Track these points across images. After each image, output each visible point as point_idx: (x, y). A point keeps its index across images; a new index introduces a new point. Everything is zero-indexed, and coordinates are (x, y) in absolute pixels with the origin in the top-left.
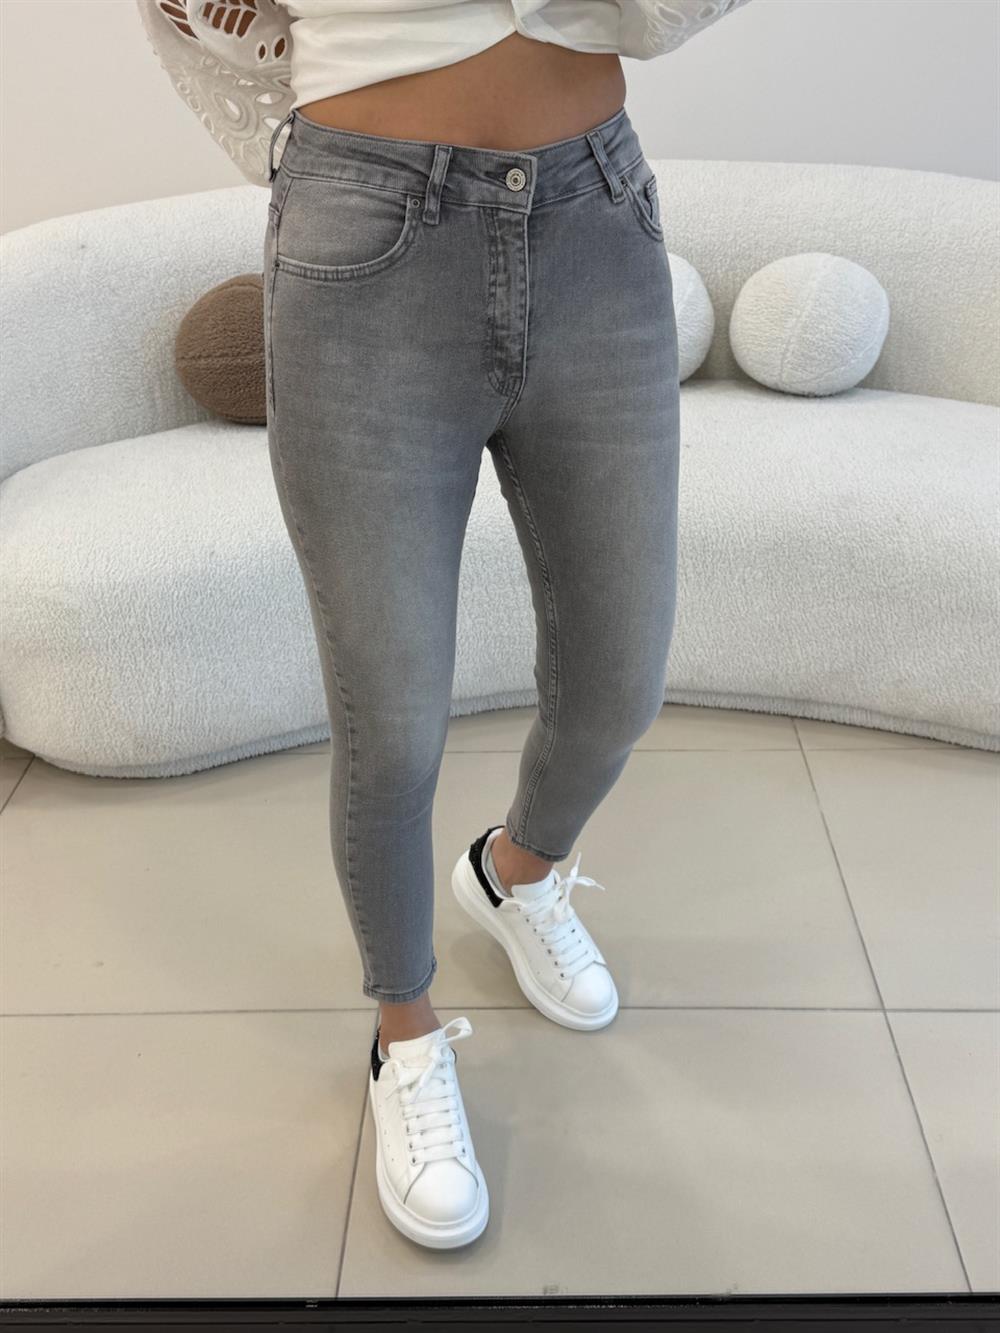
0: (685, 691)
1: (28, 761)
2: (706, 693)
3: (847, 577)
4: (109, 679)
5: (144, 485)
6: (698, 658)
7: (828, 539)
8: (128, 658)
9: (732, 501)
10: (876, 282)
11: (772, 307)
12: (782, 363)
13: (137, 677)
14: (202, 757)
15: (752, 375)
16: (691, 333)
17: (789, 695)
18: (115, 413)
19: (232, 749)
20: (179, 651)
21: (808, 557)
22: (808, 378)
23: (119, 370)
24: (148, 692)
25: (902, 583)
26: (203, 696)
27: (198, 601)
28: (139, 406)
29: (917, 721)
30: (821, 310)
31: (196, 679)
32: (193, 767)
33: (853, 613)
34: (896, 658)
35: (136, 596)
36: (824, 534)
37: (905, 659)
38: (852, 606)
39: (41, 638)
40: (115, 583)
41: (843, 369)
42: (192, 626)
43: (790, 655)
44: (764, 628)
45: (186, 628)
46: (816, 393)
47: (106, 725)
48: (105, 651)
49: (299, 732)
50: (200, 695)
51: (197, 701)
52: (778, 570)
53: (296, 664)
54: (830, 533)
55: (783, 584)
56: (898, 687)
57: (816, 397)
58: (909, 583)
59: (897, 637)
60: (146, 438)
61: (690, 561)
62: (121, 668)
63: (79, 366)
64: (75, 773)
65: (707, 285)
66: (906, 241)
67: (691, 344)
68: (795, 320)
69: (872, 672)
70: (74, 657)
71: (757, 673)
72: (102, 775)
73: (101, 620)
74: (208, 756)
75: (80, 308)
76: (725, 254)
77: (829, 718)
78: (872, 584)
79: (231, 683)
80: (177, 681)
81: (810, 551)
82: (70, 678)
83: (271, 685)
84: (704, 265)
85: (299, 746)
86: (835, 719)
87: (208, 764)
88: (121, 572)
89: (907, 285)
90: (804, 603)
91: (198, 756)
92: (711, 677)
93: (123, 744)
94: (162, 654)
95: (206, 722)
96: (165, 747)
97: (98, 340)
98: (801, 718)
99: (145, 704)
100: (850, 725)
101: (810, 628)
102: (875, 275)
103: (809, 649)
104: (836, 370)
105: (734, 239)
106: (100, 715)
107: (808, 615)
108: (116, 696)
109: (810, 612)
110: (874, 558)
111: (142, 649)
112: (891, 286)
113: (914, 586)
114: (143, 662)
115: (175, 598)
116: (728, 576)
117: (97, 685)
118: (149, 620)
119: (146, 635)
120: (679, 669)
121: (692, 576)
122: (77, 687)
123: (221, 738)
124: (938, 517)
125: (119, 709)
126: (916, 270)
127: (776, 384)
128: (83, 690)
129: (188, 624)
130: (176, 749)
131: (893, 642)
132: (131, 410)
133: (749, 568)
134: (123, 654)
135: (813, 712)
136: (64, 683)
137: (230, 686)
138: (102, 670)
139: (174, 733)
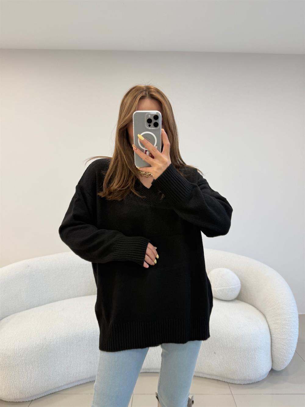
4: (15, 374)
13: (22, 373)
19: (45, 392)
20: (34, 366)
26: (39, 378)
31: (37, 373)
32: (35, 398)
35: (25, 351)
40: (20, 348)
42: (38, 359)
45: (36, 359)
47: (13, 388)
49: (63, 386)
50: (38, 377)
51: (37, 379)
53: (63, 367)
56: (209, 367)
64: (4, 401)
70: (7, 369)
73: (15, 358)
74: (39, 395)
79: (46, 374)
80: (32, 374)
82: (5, 375)
83: (57, 373)
85: (63, 390)
87: (39, 397)
88: (22, 345)
91: (36, 395)
93: (17, 392)
94: (30, 367)
95: (39, 385)
96: (28, 393)
99: (24, 381)
106: (11, 385)
108: (16, 379)
111: (25, 366)
114: (24, 369)
115: (35, 351)
117: (12, 376)
118: (27, 357)
119: (26, 362)
122: (7, 377)
123: (42, 389)
125: (17, 383)
130: (31, 393)
134: (20, 367)
138: (14, 372)
139: (30, 389)
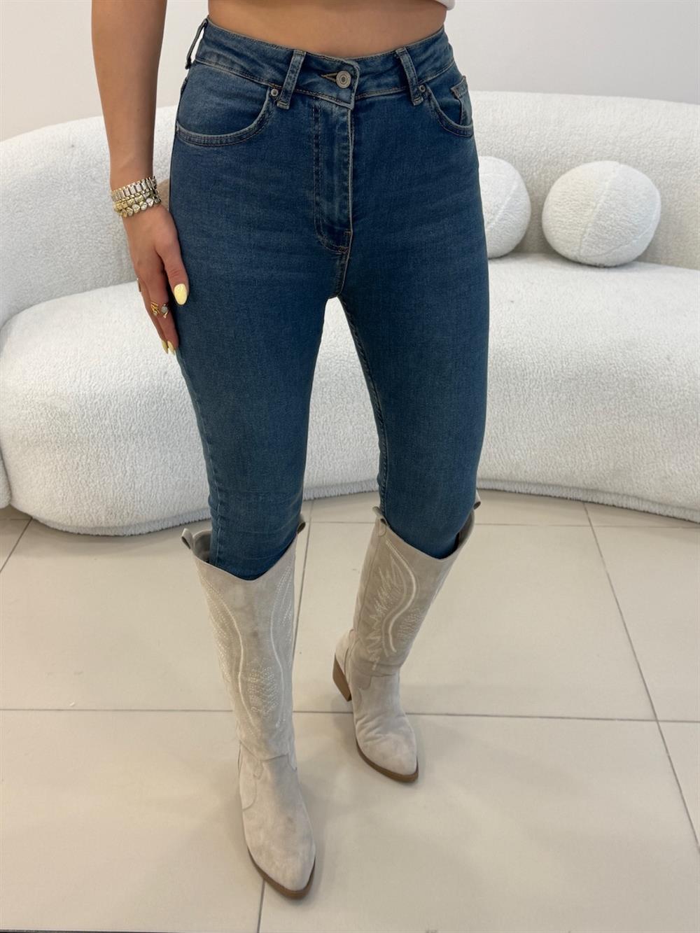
0: (505, 481)
1: (28, 522)
2: (521, 483)
3: (629, 401)
4: (89, 464)
5: (116, 321)
6: (516, 457)
7: (616, 373)
8: (103, 449)
9: (545, 343)
10: (652, 183)
11: (575, 200)
12: (581, 241)
13: (109, 463)
14: (154, 521)
15: (557, 250)
16: (514, 219)
17: (582, 486)
18: (92, 268)
19: (175, 517)
20: (140, 445)
21: (601, 386)
22: (601, 253)
23: (98, 237)
24: (117, 474)
25: (670, 405)
26: (157, 478)
27: (154, 408)
28: (111, 264)
29: (678, 507)
30: (611, 202)
31: (152, 465)
32: (147, 530)
33: (633, 427)
34: (663, 460)
35: (111, 404)
36: (613, 369)
37: (669, 461)
38: (632, 422)
39: (41, 433)
40: (95, 394)
41: (626, 246)
42: (150, 427)
43: (584, 457)
44: (566, 436)
45: (146, 428)
46: (606, 264)
47: (85, 497)
48: (87, 443)
50: (154, 476)
51: (152, 481)
52: (578, 395)
54: (618, 368)
55: (581, 405)
56: (663, 482)
57: (605, 267)
58: (674, 406)
59: (664, 445)
60: (116, 287)
61: (513, 386)
62: (99, 455)
63: (67, 234)
64: (62, 531)
65: (526, 183)
66: (674, 154)
67: (514, 226)
68: (591, 210)
69: (644, 471)
70: (64, 447)
71: (560, 469)
72: (82, 533)
73: (85, 421)
74: (159, 522)
75: (70, 191)
76: (540, 160)
77: (611, 503)
78: (647, 406)
79: (176, 470)
80: (138, 466)
81: (602, 381)
82: (60, 462)
84: (524, 169)
86: (616, 504)
87: (157, 527)
88: (100, 386)
89: (673, 186)
90: (597, 419)
91: (151, 521)
92: (525, 472)
93: (97, 511)
94: (128, 446)
95: (158, 496)
96: (128, 513)
97: (82, 215)
98: (590, 502)
99: (115, 483)
100: (627, 508)
101: (600, 438)
102: (650, 177)
103: (598, 452)
104: (621, 247)
105: (547, 150)
106: (81, 489)
107: (599, 428)
108: (94, 477)
109: (601, 426)
110: (650, 387)
111: (114, 443)
112: (662, 187)
113: (679, 408)
114: (114, 452)
115: (138, 406)
116: (541, 398)
117: (80, 468)
118: (119, 421)
119: (117, 432)
120: (502, 465)
121: (514, 396)
122: (66, 469)
123: (168, 508)
125: (96, 486)
126: (681, 175)
127: (576, 257)
128: (70, 472)
129: (147, 424)
130: (137, 515)
131: (661, 449)
132: (105, 267)
133: (556, 393)
135: (601, 499)
136: (56, 466)
137: (176, 472)
138: (84, 457)
139: (136, 503)
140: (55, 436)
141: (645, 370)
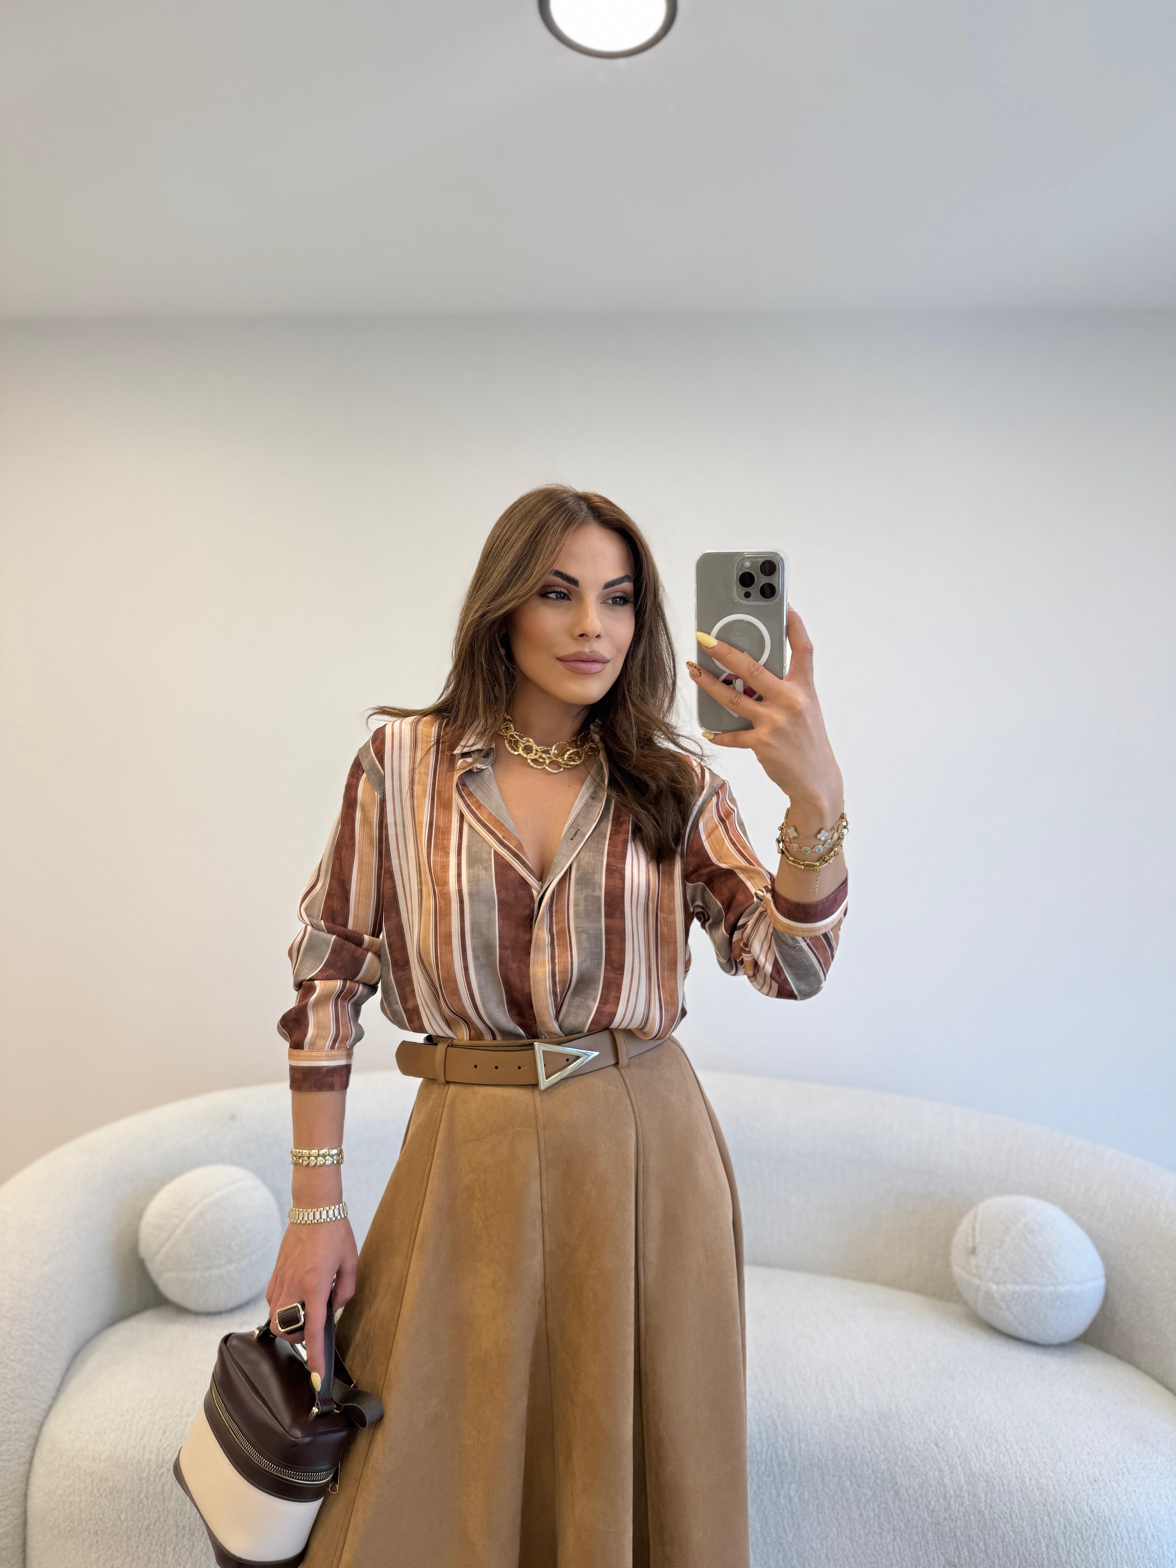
7: (872, 1461)
36: (867, 1454)
39: (78, 1517)
48: (136, 1538)
54: (873, 1454)
110: (917, 1487)
124: (974, 1448)
134: (154, 1543)
140: (97, 1523)
141: (908, 1461)
